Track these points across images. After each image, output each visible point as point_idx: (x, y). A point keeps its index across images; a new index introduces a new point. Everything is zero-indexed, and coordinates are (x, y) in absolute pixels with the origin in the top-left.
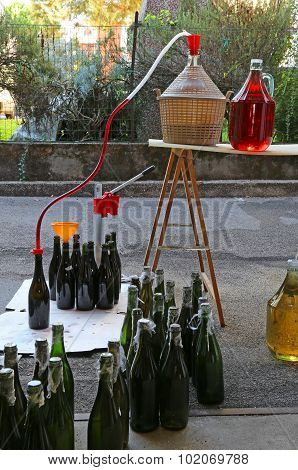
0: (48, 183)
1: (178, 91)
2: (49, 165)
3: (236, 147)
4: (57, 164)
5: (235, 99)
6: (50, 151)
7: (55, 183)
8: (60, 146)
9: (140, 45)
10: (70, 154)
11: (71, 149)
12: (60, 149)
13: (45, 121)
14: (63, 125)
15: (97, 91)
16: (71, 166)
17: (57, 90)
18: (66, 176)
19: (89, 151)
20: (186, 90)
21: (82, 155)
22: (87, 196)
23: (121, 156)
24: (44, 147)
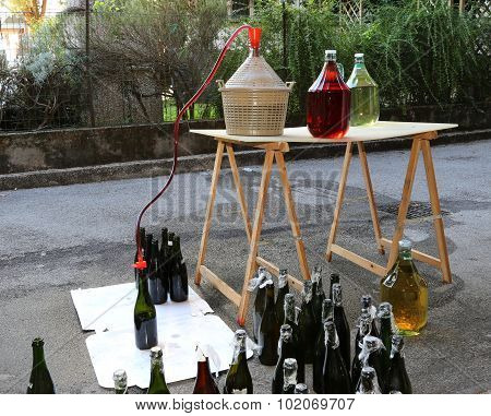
0: (9, 176)
2: (7, 157)
4: (17, 156)
6: (7, 142)
7: (18, 175)
8: (18, 137)
10: (30, 144)
11: (28, 136)
12: (19, 140)
16: (31, 156)
18: (28, 167)
19: (49, 140)
21: (43, 143)
22: (53, 185)
23: (83, 141)
24: (1, 139)
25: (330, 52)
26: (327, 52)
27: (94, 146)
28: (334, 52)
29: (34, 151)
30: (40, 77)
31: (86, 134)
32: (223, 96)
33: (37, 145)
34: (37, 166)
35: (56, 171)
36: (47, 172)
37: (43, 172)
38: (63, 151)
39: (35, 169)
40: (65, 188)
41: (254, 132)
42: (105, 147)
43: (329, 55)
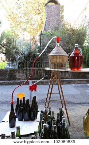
0: (15, 81)
1: (54, 53)
2: (15, 76)
3: (71, 70)
5: (71, 55)
6: (16, 71)
7: (17, 81)
9: (43, 40)
10: (22, 72)
12: (19, 71)
13: (14, 63)
14: (20, 63)
15: (30, 53)
17: (18, 53)
18: (21, 79)
20: (56, 53)
22: (27, 85)
23: (37, 72)
24: (14, 70)
25: (77, 44)
26: (75, 44)
30: (26, 53)
33: (24, 73)
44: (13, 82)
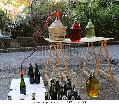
0: (10, 49)
2: (10, 44)
4: (13, 44)
6: (10, 40)
7: (12, 49)
8: (13, 39)
10: (16, 41)
11: (16, 39)
12: (13, 40)
13: (8, 33)
14: (12, 33)
16: (16, 44)
17: (10, 24)
18: (15, 47)
19: (21, 40)
21: (19, 41)
22: (21, 52)
23: (29, 40)
24: (8, 39)
25: (76, 18)
26: (75, 18)
27: (32, 42)
28: (77, 18)
29: (17, 43)
31: (30, 38)
32: (49, 30)
33: (18, 41)
34: (17, 46)
35: (22, 48)
36: (20, 48)
37: (19, 48)
38: (24, 43)
39: (17, 47)
40: (24, 52)
41: (57, 40)
42: (35, 42)
43: (75, 19)
44: (9, 50)
